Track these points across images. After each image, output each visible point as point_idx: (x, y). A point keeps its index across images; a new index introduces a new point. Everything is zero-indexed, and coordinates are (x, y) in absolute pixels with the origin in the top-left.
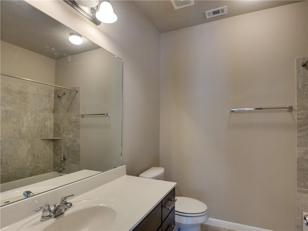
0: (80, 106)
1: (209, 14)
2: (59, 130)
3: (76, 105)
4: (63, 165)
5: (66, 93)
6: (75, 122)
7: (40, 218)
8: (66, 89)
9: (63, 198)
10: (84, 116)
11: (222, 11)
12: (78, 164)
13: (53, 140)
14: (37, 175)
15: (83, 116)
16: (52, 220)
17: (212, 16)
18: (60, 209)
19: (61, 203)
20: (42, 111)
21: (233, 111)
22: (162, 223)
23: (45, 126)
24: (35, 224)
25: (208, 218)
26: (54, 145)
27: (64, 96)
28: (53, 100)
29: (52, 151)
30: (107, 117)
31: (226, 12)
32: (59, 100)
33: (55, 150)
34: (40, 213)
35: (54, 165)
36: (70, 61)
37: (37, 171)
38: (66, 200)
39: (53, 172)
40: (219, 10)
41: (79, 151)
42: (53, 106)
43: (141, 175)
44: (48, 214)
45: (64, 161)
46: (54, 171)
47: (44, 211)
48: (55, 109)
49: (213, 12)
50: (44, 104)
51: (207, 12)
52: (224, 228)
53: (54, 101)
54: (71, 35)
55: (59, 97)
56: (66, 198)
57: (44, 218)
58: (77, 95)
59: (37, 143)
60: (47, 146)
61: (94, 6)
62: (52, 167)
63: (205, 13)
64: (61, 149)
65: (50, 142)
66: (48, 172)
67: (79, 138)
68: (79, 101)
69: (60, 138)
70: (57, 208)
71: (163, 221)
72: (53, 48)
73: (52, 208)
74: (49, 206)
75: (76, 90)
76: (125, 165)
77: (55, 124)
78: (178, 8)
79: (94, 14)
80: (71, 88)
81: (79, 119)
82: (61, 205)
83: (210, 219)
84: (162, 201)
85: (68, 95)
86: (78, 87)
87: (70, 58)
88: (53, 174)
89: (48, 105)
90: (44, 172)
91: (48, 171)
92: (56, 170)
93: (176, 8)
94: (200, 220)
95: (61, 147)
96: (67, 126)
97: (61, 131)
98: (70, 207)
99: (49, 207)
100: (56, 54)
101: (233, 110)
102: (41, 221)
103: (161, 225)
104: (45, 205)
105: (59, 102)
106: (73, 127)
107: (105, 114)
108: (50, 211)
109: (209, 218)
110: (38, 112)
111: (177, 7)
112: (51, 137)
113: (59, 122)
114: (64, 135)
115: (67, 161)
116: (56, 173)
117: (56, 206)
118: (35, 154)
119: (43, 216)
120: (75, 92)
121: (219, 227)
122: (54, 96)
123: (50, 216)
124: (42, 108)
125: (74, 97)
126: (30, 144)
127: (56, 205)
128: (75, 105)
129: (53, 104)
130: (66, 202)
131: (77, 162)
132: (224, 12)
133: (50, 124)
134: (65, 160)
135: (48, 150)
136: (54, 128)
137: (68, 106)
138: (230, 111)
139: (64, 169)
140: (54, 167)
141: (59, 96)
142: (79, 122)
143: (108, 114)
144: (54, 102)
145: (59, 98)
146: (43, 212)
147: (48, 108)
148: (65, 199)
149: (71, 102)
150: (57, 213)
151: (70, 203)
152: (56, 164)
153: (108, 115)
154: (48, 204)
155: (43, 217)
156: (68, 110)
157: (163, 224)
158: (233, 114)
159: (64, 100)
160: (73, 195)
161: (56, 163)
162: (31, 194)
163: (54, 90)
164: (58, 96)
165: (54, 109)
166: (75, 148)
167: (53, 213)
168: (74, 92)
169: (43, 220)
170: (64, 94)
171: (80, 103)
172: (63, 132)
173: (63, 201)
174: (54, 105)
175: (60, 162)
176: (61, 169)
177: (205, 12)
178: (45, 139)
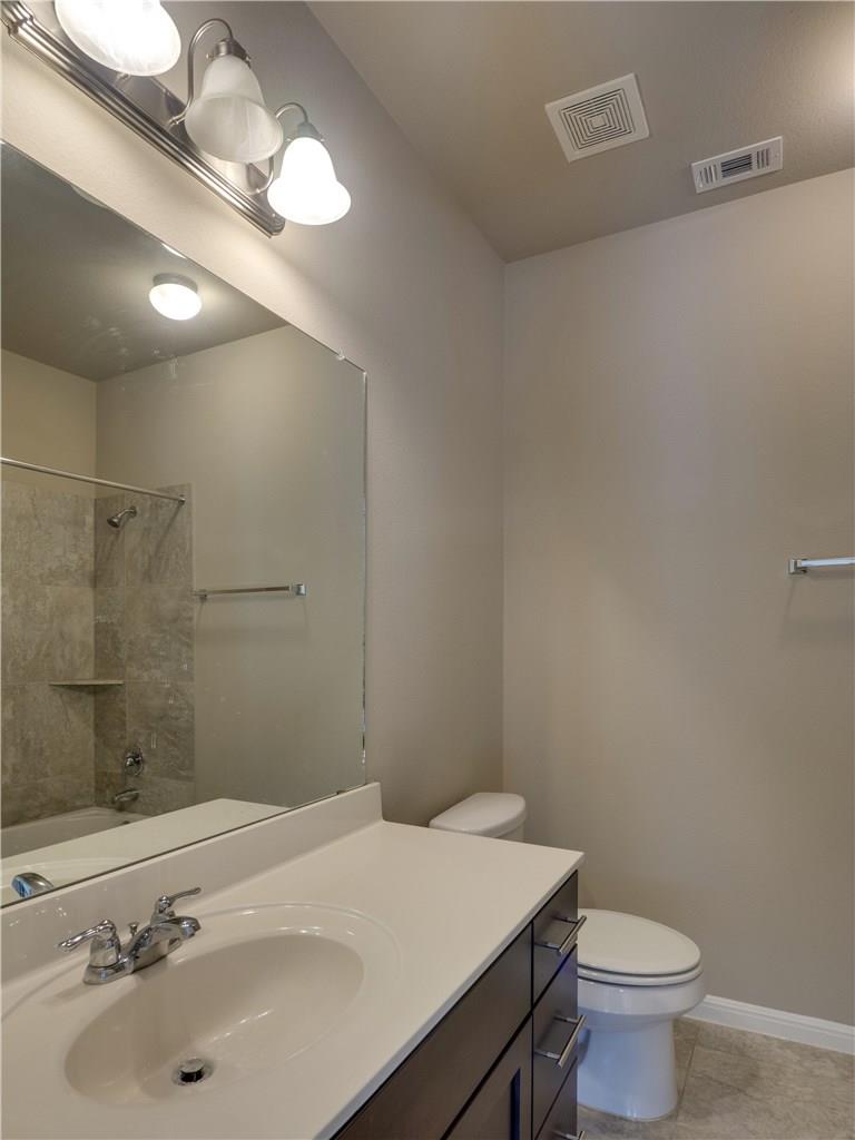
0: (194, 558)
1: (707, 174)
2: (117, 649)
3: (177, 555)
4: (131, 782)
5: (138, 509)
6: (175, 620)
7: (82, 971)
8: (138, 496)
9: (161, 900)
10: (209, 597)
11: (764, 157)
12: (189, 779)
13: (94, 690)
14: (37, 818)
15: (204, 598)
16: (127, 982)
17: (720, 181)
18: (153, 943)
19: (155, 919)
20: (51, 579)
21: (804, 570)
22: (534, 1006)
23: (62, 635)
24: (68, 995)
25: (704, 996)
26: (96, 709)
27: (131, 520)
28: (92, 538)
29: (91, 731)
30: (298, 598)
31: (777, 163)
32: (112, 537)
33: (103, 727)
34: (83, 956)
35: (97, 782)
36: (175, 376)
37: (37, 804)
38: (171, 909)
39: (94, 810)
40: (749, 157)
41: (190, 730)
42: (93, 559)
43: (434, 822)
44: (111, 958)
45: (134, 768)
46: (99, 804)
47: (97, 946)
48: (99, 573)
49: (723, 165)
50: (59, 551)
51: (698, 166)
52: (765, 1036)
53: (95, 541)
54: (156, 285)
55: (115, 525)
56: (171, 901)
57: (97, 974)
58: (179, 518)
59: (35, 699)
60: (70, 712)
61: (260, 157)
62: (93, 790)
63: (688, 172)
64: (124, 723)
65: (83, 694)
66: (74, 808)
67: (192, 679)
68: (191, 539)
69: (121, 682)
70: (142, 937)
71: (535, 1000)
72: (113, 329)
73: (125, 938)
74: (113, 928)
75: (174, 496)
76: (375, 781)
77: (99, 629)
78: (578, 154)
79: (258, 191)
80: (159, 490)
81: (192, 609)
82: (157, 928)
83: (709, 998)
84: (532, 922)
85: (147, 515)
86: (182, 486)
87: (176, 366)
88: (97, 815)
89: (75, 557)
90: (62, 807)
91: (78, 803)
92: (105, 802)
93: (573, 154)
94: (673, 1001)
95: (124, 714)
96: (143, 635)
97: (123, 655)
98: (193, 935)
99: (114, 934)
100: (124, 350)
101: (804, 564)
102: (88, 983)
103: (530, 1014)
104: (101, 925)
105: (112, 544)
106: (168, 637)
107: (286, 588)
108: (119, 949)
109: (708, 996)
110: (39, 582)
111: (578, 152)
112: (87, 677)
113: (114, 621)
114: (132, 670)
115: (146, 769)
116: (106, 813)
117: (138, 930)
118: (28, 741)
119: (94, 964)
120: (173, 505)
121: (744, 1033)
122: (96, 523)
123: (117, 968)
124: (50, 569)
125: (170, 525)
126: (12, 703)
127: (138, 924)
128: (174, 557)
129: (92, 551)
130: (172, 914)
131: (183, 773)
132: (771, 161)
133: (81, 626)
134: (138, 762)
135: (76, 726)
136: (96, 642)
137: (146, 557)
138: (792, 570)
139: (135, 798)
140: (99, 790)
141: (115, 520)
142: (191, 619)
143: (299, 589)
144: (97, 546)
145: (114, 529)
146: (93, 950)
147: (73, 570)
148: (170, 905)
149: (159, 546)
150: (143, 955)
151: (189, 918)
152: (105, 779)
153: (298, 593)
154: (109, 922)
155: (92, 968)
156: (148, 576)
157: (536, 1011)
158: (805, 580)
159: (132, 536)
160: (196, 891)
161: (105, 774)
162: (41, 884)
163: (93, 497)
164: (111, 522)
165: (96, 571)
166: (177, 719)
167: (130, 954)
168: (167, 505)
169: (94, 979)
170: (133, 513)
171: (191, 545)
172: (130, 658)
173: (161, 912)
174: (96, 557)
175: (120, 771)
176: (125, 799)
177: (690, 166)
178: (64, 683)
